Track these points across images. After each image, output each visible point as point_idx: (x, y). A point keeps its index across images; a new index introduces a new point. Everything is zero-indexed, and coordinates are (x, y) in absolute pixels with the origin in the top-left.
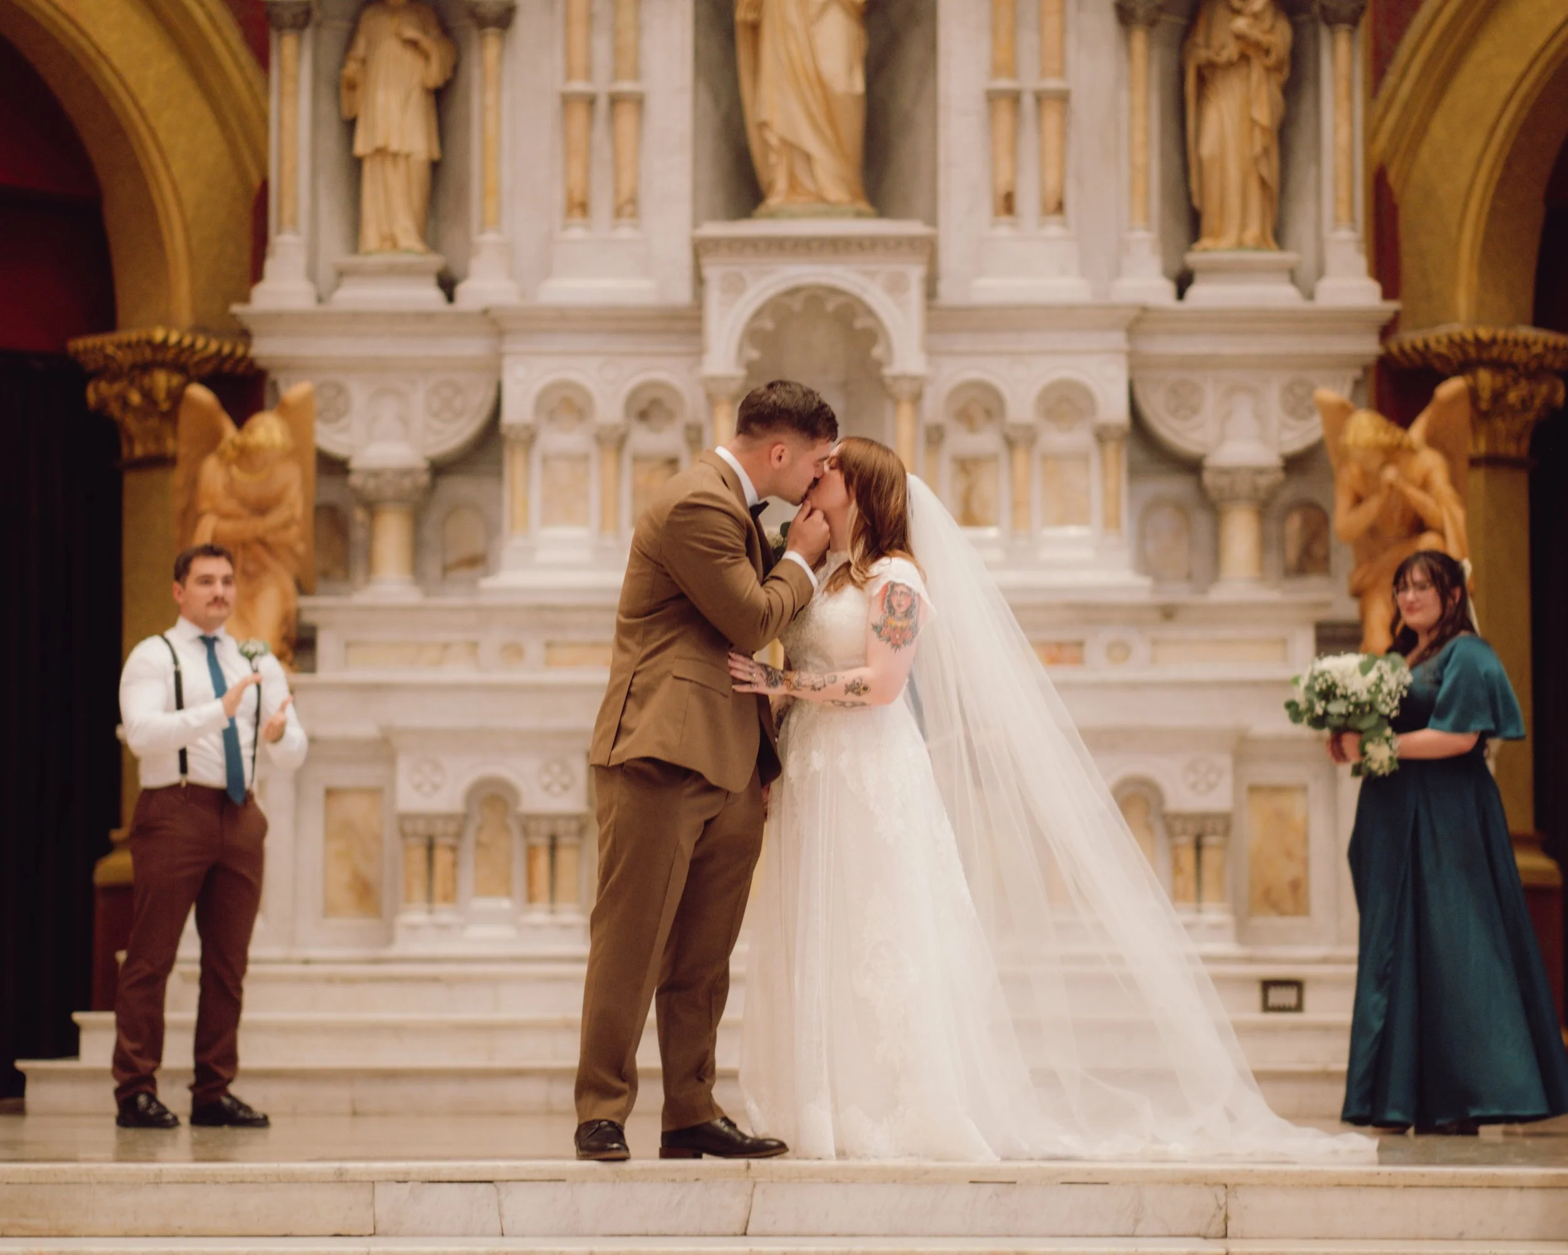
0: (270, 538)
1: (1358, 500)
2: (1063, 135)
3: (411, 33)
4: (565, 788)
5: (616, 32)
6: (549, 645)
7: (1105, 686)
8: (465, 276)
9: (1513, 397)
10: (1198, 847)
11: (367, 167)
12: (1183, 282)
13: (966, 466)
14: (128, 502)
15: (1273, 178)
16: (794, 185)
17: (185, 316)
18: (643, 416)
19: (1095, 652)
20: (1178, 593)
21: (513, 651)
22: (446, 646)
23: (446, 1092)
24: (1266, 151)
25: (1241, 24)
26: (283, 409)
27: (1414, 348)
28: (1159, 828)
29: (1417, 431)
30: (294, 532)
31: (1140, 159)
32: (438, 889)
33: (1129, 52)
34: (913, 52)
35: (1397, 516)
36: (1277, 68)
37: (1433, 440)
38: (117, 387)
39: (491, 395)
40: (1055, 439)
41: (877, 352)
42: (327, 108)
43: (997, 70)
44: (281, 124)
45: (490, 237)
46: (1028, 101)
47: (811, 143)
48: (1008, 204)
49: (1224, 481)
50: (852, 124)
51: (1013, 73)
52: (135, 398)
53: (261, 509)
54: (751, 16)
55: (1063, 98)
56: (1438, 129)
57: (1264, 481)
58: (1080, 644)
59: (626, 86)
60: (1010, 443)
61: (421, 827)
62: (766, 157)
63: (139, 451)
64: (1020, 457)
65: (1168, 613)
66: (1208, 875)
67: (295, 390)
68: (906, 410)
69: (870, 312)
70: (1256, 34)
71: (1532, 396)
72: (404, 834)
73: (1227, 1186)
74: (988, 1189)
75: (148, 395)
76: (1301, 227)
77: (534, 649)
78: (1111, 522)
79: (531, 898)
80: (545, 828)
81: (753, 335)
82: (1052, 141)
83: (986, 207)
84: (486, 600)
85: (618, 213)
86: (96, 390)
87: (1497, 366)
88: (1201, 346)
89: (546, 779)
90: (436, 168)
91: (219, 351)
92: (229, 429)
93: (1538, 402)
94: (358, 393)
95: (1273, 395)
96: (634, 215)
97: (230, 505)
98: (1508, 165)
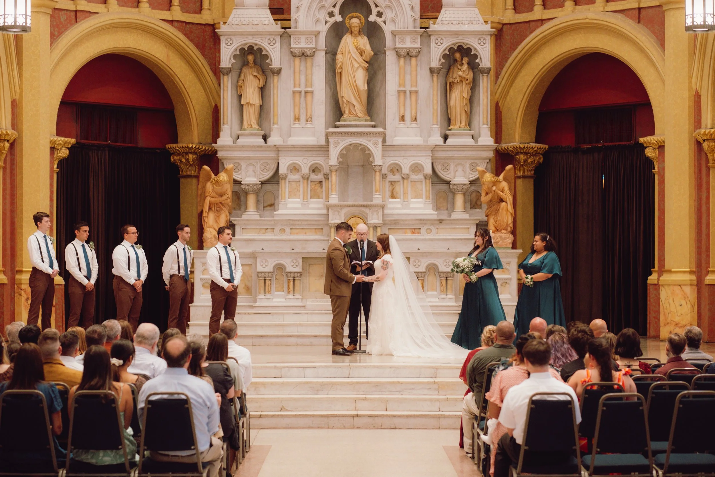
0: (223, 202)
1: (487, 194)
2: (416, 101)
3: (255, 74)
4: (297, 266)
5: (306, 75)
6: (291, 229)
7: (425, 240)
8: (270, 136)
9: (529, 161)
10: (447, 280)
11: (244, 106)
12: (446, 138)
13: (392, 183)
14: (181, 186)
15: (468, 112)
16: (350, 111)
17: (196, 140)
18: (313, 171)
19: (423, 231)
20: (444, 216)
21: (283, 231)
22: (267, 229)
23: (274, 340)
24: (466, 104)
25: (460, 73)
26: (226, 171)
27: (505, 148)
28: (437, 275)
29: (501, 177)
30: (229, 200)
31: (435, 107)
32: (267, 290)
33: (433, 80)
34: (380, 76)
35: (496, 197)
36: (469, 84)
37: (505, 179)
38: (179, 157)
39: (276, 165)
40: (414, 177)
41: (371, 159)
42: (234, 92)
43: (400, 85)
44: (224, 98)
45: (275, 126)
46: (408, 92)
47: (354, 102)
48: (403, 118)
49: (455, 187)
50: (364, 97)
51: (404, 86)
52: (184, 160)
53: (221, 195)
54: (339, 71)
55: (416, 92)
56: (511, 92)
57: (465, 187)
58: (420, 229)
59: (309, 89)
60: (403, 178)
61: (263, 275)
62: (343, 105)
63: (184, 173)
64: (405, 181)
65: (441, 221)
66: (449, 286)
67: (229, 166)
68: (378, 173)
69: (369, 150)
70: (464, 76)
71: (534, 161)
72: (258, 276)
73: (436, 368)
74: (393, 369)
75: (187, 160)
76: (475, 123)
77: (288, 230)
78: (427, 198)
79: (289, 292)
80: (292, 275)
81: (341, 155)
82: (414, 103)
83: (397, 119)
84: (276, 218)
85: (307, 120)
86: (173, 158)
87: (526, 153)
88: (450, 154)
89: (292, 264)
90: (261, 106)
91: (205, 149)
92: (213, 176)
93: (536, 162)
94: (243, 165)
95: (467, 166)
96: (311, 121)
97: (213, 194)
98: (529, 102)
